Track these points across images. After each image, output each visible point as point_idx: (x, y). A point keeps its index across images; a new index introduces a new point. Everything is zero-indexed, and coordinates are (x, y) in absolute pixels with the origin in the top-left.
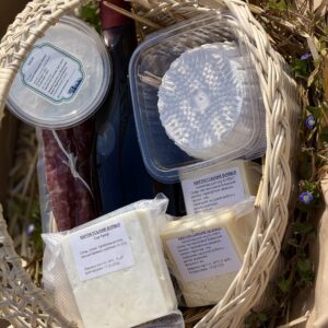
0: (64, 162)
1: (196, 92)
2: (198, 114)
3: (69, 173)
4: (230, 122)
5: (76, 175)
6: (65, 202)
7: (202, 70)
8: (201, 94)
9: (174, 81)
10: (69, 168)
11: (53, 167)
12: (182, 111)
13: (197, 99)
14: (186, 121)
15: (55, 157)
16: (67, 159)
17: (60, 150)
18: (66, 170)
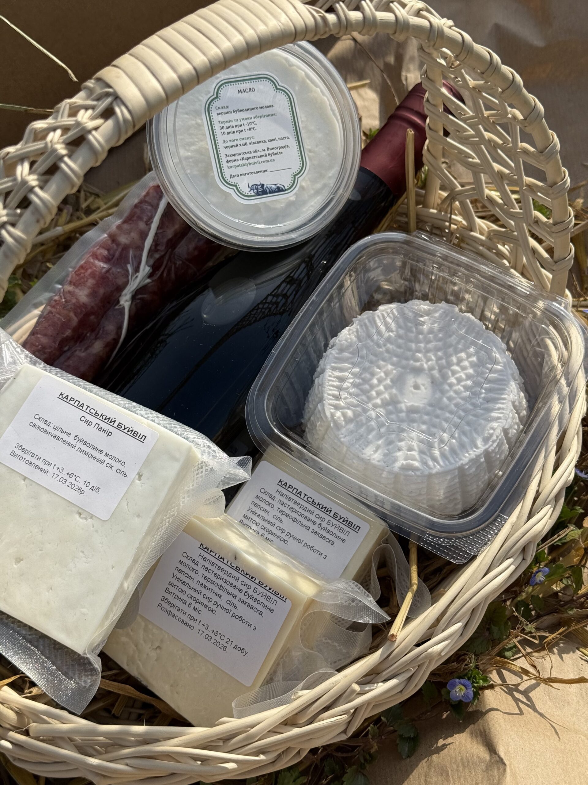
0: (130, 268)
1: (418, 371)
2: (394, 402)
3: (120, 289)
4: (434, 459)
5: (125, 301)
6: (75, 320)
7: (457, 352)
8: (422, 380)
9: (399, 326)
10: (126, 283)
11: (107, 260)
12: (373, 374)
13: (411, 380)
14: (365, 392)
15: (126, 248)
16: (137, 270)
17: (141, 248)
18: (120, 281)
